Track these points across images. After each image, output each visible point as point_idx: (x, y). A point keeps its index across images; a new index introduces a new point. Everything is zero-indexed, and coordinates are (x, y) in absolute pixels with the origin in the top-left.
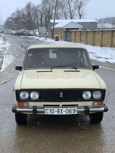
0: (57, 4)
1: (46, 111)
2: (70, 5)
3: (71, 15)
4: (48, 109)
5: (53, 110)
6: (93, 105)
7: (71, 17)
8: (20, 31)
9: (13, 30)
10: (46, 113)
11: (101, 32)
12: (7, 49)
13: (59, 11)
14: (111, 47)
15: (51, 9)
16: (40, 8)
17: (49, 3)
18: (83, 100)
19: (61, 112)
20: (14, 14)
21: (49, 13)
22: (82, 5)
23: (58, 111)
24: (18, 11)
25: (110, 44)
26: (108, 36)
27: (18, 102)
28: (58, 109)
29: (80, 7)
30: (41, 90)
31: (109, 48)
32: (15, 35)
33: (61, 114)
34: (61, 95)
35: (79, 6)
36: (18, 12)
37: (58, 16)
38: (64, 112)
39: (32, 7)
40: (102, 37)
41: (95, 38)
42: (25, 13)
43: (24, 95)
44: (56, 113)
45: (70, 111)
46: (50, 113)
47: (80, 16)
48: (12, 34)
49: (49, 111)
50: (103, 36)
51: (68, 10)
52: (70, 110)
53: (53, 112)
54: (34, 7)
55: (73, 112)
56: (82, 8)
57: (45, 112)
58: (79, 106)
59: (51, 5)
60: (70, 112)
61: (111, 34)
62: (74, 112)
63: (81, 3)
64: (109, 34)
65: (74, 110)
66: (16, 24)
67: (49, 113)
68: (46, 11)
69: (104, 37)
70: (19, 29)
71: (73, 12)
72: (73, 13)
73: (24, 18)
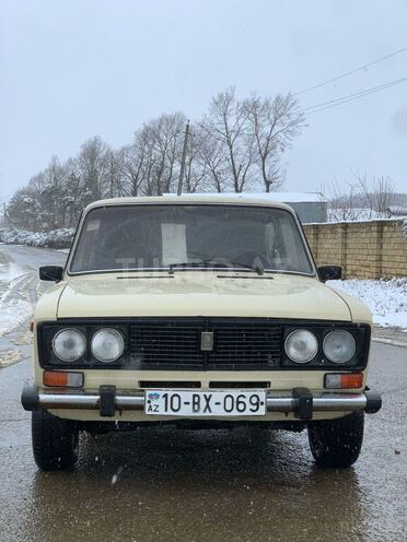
0: (189, 145)
1: (149, 402)
2: (231, 147)
3: (236, 179)
4: (157, 396)
5: (176, 399)
6: (325, 386)
7: (236, 185)
8: (60, 233)
9: (35, 231)
10: (150, 408)
11: (340, 230)
12: (11, 286)
13: (196, 167)
14: (378, 279)
15: (168, 162)
16: (132, 158)
17: (160, 141)
18: (286, 363)
19: (208, 406)
20: (40, 178)
21: (160, 173)
22: (274, 147)
23: (194, 403)
24: (53, 169)
25: (374, 270)
26: (367, 241)
27: (47, 370)
28: (194, 396)
29: (266, 155)
30: (133, 324)
31: (369, 283)
32: (40, 246)
33: (208, 414)
34: (207, 341)
35: (263, 152)
36: (55, 171)
37: (193, 183)
38: (219, 406)
39: (102, 155)
40: (345, 245)
41: (319, 251)
42: (80, 173)
43: (70, 345)
44: (186, 412)
45: (238, 403)
46: (166, 410)
47: (268, 183)
48: (31, 244)
49: (161, 402)
50: (349, 241)
51: (228, 164)
52: (241, 399)
53: (176, 407)
54: (110, 154)
55: (249, 406)
56: (273, 159)
57: (147, 406)
58: (273, 386)
59: (169, 148)
60: (241, 407)
61: (375, 234)
62: (254, 408)
63: (268, 140)
64: (369, 235)
65: (254, 400)
66: (45, 213)
67: (161, 411)
68: (150, 167)
69: (350, 246)
70: (56, 227)
71: (243, 169)
72: (242, 174)
73: (75, 192)
